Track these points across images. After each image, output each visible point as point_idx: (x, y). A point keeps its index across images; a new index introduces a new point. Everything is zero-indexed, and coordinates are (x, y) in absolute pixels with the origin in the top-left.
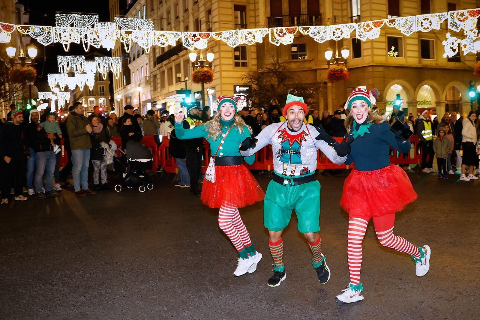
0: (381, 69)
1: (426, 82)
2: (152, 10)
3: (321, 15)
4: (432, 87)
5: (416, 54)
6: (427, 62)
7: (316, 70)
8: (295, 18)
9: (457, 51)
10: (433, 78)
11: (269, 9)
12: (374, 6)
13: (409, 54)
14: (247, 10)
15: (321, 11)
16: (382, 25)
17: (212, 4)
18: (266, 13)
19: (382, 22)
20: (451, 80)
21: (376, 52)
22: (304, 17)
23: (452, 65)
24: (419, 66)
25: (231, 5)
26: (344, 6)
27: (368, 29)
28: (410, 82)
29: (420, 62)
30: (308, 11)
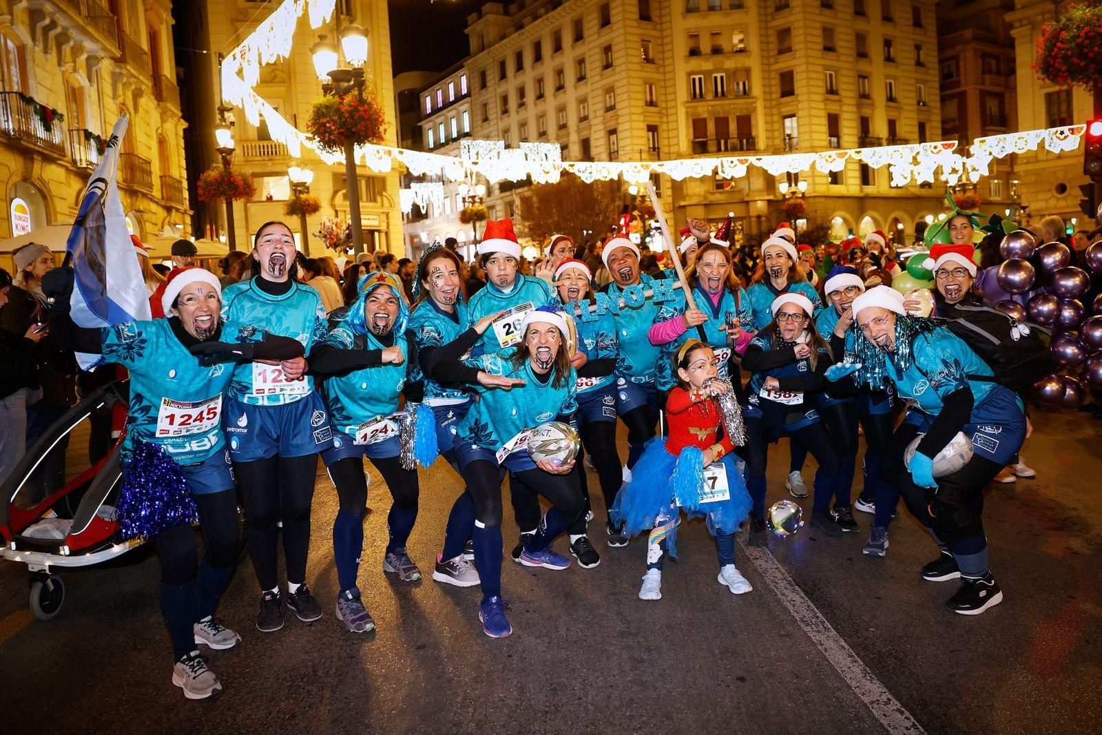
0: (822, 200)
1: (867, 213)
2: (486, 119)
3: (754, 138)
4: (873, 218)
5: (858, 181)
6: (869, 190)
7: (747, 202)
8: (722, 142)
9: (909, 179)
10: (875, 209)
11: (691, 130)
12: (815, 128)
13: (851, 181)
14: (660, 130)
15: (754, 133)
16: (847, 157)
17: (618, 124)
18: (687, 135)
19: (846, 153)
20: (894, 210)
21: (818, 180)
22: (734, 141)
23: (894, 193)
24: (862, 195)
25: (643, 126)
26: (776, 126)
27: (830, 160)
28: (851, 213)
29: (861, 191)
30: (738, 133)
